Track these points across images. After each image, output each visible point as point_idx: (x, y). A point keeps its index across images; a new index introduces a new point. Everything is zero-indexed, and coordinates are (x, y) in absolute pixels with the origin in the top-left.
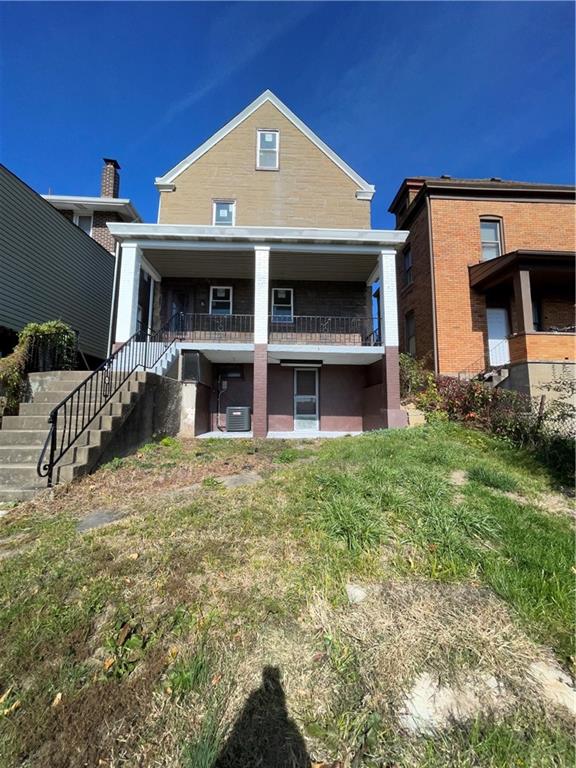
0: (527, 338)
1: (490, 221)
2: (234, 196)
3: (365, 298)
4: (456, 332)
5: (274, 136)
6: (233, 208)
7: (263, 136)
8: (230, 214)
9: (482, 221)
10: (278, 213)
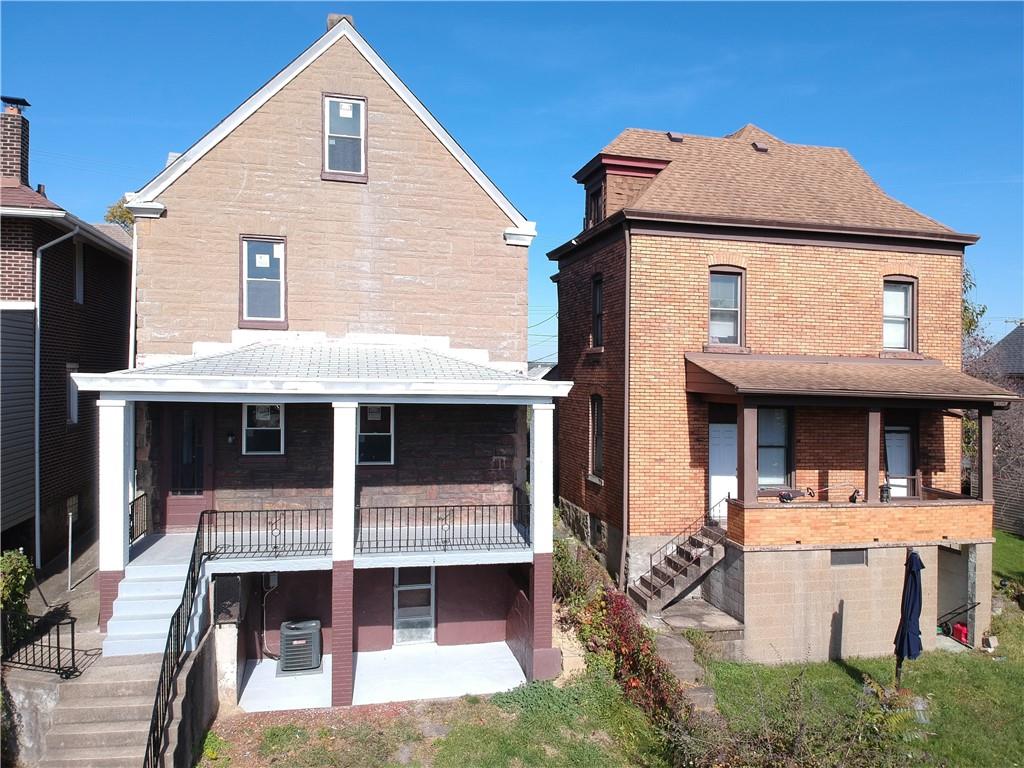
0: (747, 514)
1: (726, 273)
2: (282, 230)
3: (514, 421)
4: (658, 468)
5: (356, 108)
6: (278, 251)
7: (335, 107)
8: (274, 262)
9: (712, 272)
10: (366, 267)
